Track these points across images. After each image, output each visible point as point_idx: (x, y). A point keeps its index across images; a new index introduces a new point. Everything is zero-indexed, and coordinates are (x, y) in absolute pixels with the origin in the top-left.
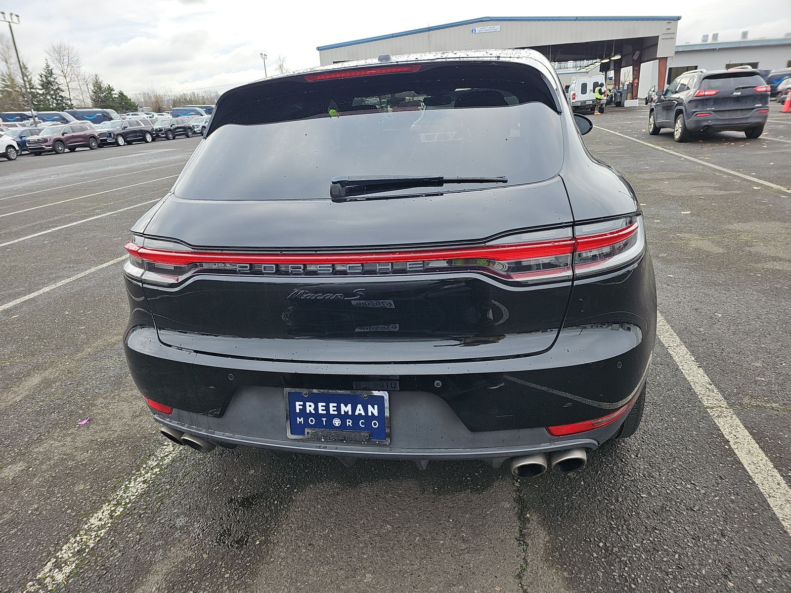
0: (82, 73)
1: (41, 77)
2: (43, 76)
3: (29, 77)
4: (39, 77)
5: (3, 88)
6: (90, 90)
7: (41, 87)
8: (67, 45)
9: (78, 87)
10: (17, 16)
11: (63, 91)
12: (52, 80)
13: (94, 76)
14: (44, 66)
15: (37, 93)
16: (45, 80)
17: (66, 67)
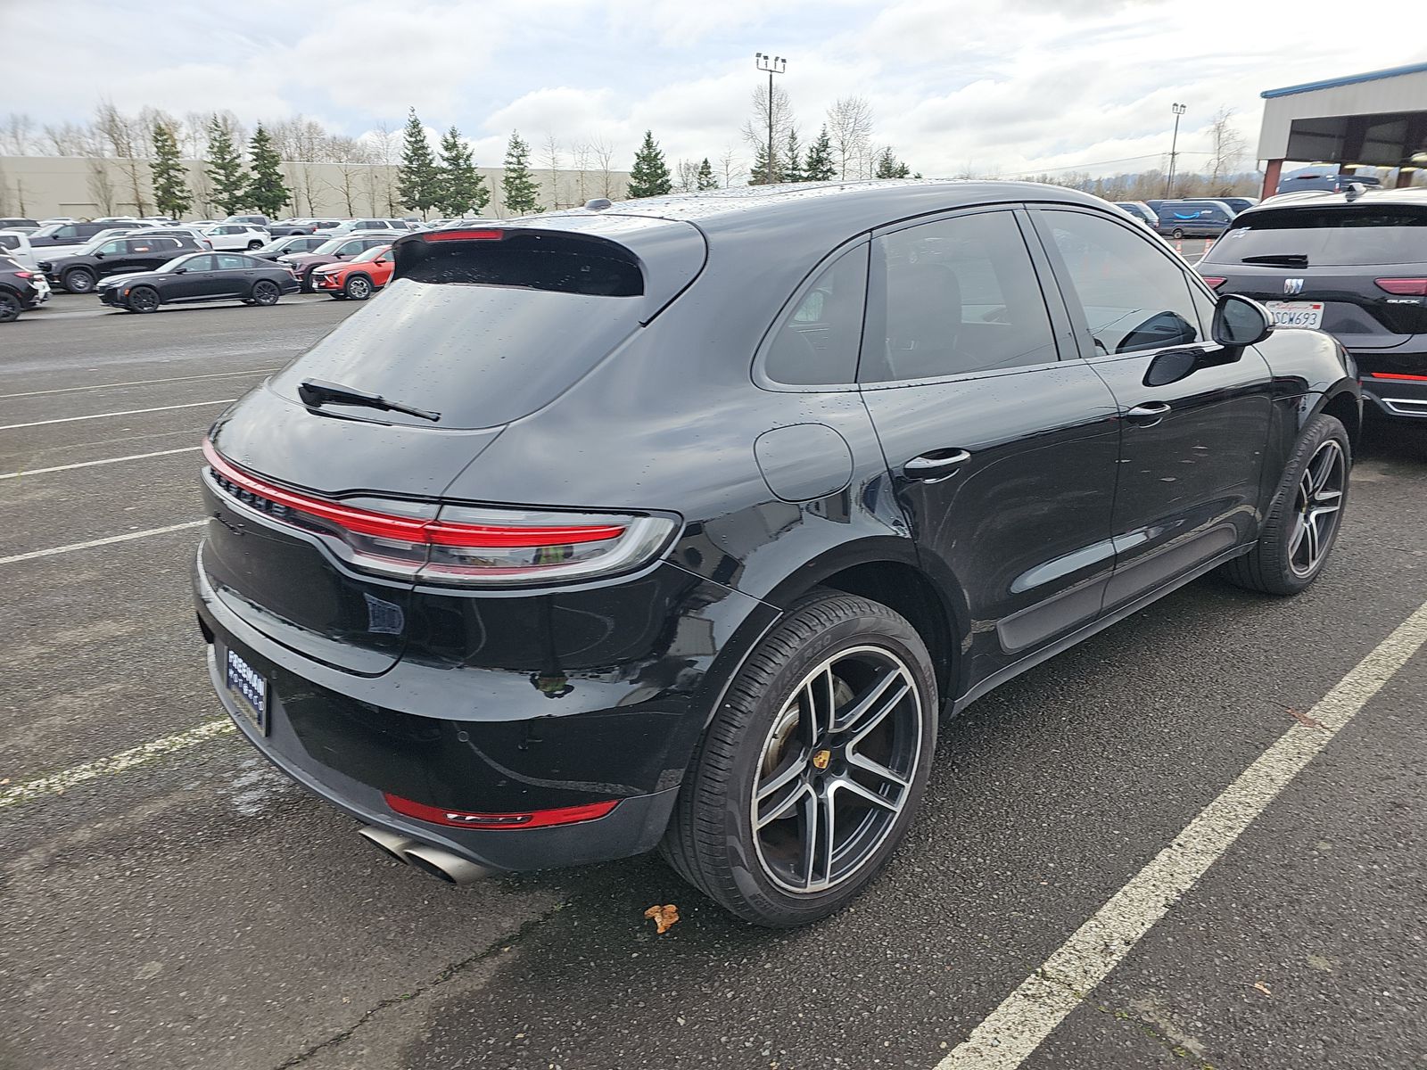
0: (869, 144)
1: (812, 151)
2: (814, 150)
3: (796, 152)
4: (808, 151)
5: (759, 168)
6: (873, 171)
7: (806, 167)
8: (858, 100)
9: (858, 168)
10: (784, 61)
11: (835, 174)
12: (825, 156)
13: (886, 149)
14: (819, 134)
15: (800, 176)
16: (815, 156)
17: (849, 136)
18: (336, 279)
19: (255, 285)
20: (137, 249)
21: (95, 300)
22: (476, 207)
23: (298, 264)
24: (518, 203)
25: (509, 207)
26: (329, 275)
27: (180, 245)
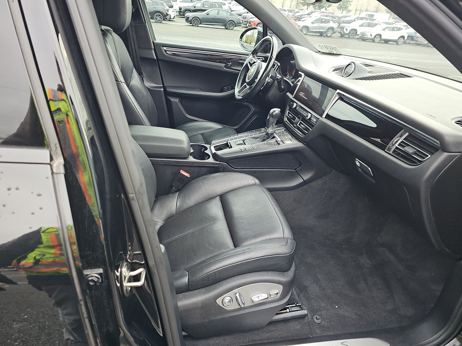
18: (254, 23)
19: (228, 21)
20: (205, 6)
21: (184, 20)
22: (326, 7)
23: (247, 17)
24: (342, 7)
25: (338, 9)
26: (252, 22)
27: (217, 6)
